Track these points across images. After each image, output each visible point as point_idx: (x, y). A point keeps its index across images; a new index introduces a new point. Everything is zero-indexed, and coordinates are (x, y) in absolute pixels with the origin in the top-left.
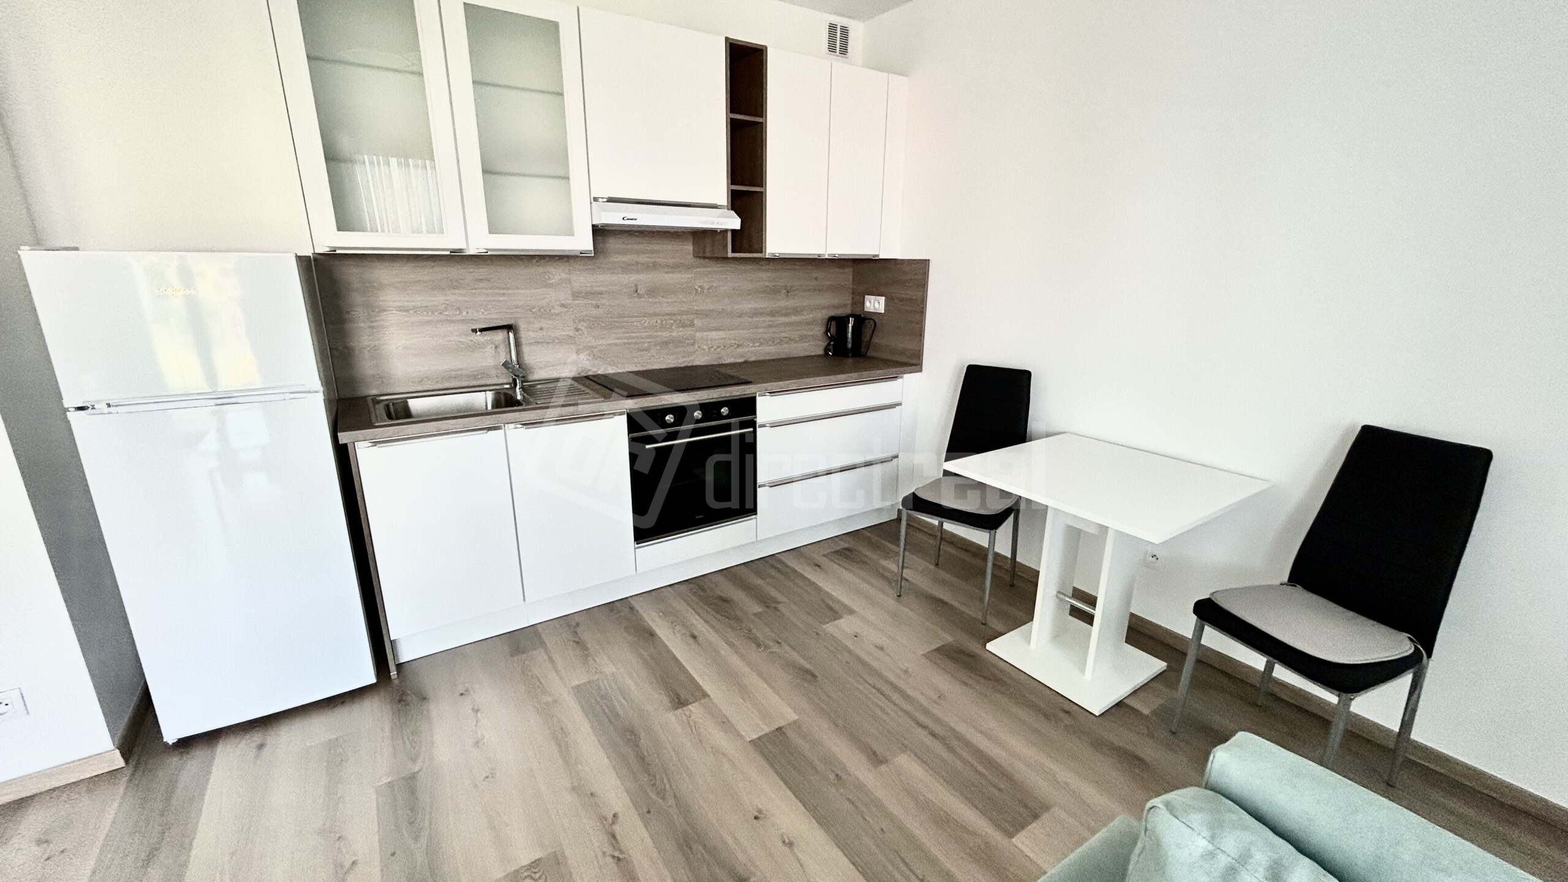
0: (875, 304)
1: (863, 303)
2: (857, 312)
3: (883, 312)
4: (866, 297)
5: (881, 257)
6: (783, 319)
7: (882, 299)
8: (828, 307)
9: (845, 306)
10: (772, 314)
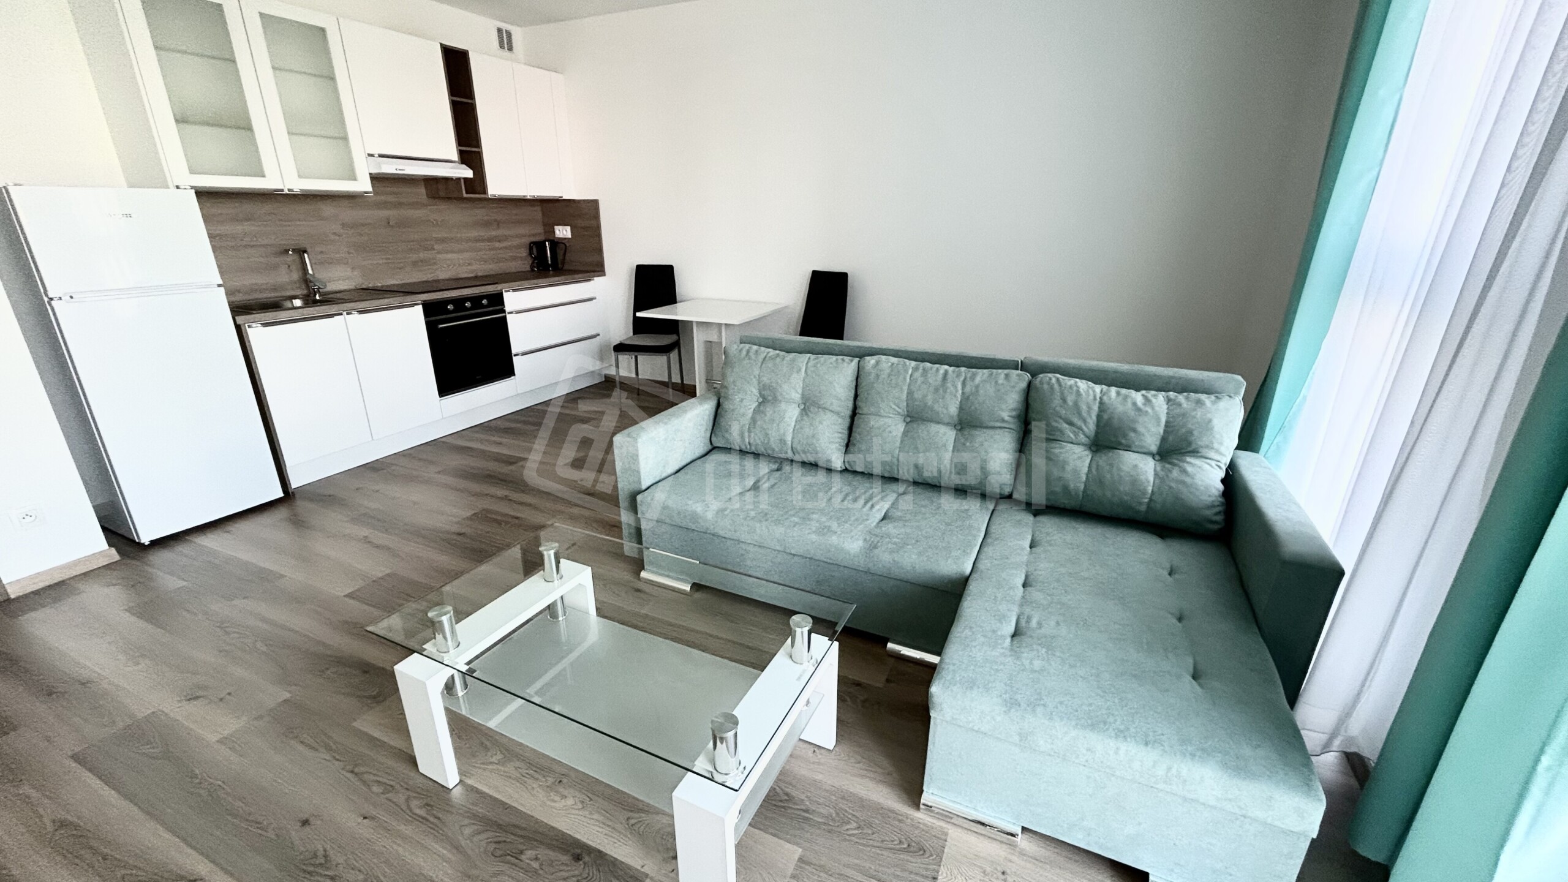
0: (563, 232)
1: (554, 232)
2: (552, 238)
3: (570, 237)
4: (556, 227)
5: (564, 198)
6: (497, 245)
7: (568, 228)
8: (529, 236)
9: (540, 234)
10: (490, 240)
